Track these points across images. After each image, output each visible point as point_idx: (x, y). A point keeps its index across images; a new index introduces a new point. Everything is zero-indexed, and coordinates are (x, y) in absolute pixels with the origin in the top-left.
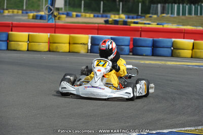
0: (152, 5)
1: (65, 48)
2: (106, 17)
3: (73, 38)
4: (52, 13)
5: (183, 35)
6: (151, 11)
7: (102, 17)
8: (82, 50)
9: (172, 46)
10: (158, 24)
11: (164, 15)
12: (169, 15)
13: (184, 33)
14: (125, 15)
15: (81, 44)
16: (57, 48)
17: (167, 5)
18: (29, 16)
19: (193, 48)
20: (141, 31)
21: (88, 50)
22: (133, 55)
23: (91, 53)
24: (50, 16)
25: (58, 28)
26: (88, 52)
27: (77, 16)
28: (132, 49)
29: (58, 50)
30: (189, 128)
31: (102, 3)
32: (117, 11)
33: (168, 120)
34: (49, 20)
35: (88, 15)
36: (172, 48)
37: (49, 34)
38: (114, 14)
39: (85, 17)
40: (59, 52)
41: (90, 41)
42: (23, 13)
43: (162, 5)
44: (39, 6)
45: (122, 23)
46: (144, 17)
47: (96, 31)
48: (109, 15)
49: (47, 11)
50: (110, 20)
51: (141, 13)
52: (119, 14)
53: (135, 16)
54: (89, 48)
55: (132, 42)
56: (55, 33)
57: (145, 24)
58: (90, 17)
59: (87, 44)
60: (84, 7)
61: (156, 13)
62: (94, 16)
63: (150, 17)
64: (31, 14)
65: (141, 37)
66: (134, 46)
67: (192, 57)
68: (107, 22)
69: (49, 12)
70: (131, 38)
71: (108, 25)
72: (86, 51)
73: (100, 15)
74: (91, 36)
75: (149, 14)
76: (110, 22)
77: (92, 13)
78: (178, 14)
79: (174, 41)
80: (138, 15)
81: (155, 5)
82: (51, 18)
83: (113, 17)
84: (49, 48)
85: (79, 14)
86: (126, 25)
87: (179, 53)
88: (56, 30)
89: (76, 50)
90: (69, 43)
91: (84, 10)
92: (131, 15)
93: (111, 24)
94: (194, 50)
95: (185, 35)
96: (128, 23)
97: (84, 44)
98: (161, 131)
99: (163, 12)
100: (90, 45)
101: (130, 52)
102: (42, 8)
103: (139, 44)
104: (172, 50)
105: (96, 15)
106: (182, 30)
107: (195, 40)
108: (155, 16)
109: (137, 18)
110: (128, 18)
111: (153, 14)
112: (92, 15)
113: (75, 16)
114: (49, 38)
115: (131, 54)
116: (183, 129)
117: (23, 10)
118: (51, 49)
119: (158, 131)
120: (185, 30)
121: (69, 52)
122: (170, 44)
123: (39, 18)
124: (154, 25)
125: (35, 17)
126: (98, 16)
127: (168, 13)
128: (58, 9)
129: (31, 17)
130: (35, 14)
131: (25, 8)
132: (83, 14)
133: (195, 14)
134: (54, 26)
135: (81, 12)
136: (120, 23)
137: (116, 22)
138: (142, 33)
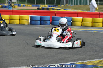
1: (18, 22)
2: (38, 6)
3: (21, 17)
4: (11, 5)
5: (77, 15)
7: (36, 6)
8: (26, 23)
9: (72, 21)
10: (64, 10)
12: (70, 5)
13: (78, 14)
14: (47, 5)
15: (26, 20)
16: (13, 22)
19: (82, 21)
20: (56, 13)
21: (29, 23)
23: (30, 24)
24: (10, 6)
25: (14, 12)
26: (29, 24)
27: (23, 6)
28: (51, 22)
29: (14, 23)
30: (81, 62)
32: (43, 3)
33: (70, 57)
34: (9, 8)
35: (29, 5)
36: (72, 22)
37: (9, 15)
38: (42, 5)
40: (14, 24)
41: (30, 18)
44: (4, 1)
45: (46, 9)
46: (57, 6)
47: (33, 13)
48: (39, 5)
49: (8, 4)
50: (40, 7)
51: (56, 4)
52: (44, 5)
54: (30, 22)
55: (51, 19)
56: (12, 15)
57: (58, 9)
58: (30, 7)
59: (28, 20)
60: (27, 1)
61: (63, 4)
62: (32, 6)
63: (60, 6)
65: (55, 16)
67: (82, 26)
68: (38, 9)
69: (9, 4)
70: (51, 17)
71: (39, 10)
72: (28, 23)
73: (35, 5)
74: (30, 16)
75: (60, 4)
76: (40, 9)
77: (31, 4)
78: (74, 4)
79: (72, 18)
80: (54, 5)
81: (63, 0)
82: (10, 7)
83: (42, 6)
84: (9, 22)
86: (48, 10)
87: (75, 24)
88: (13, 13)
89: (23, 23)
90: (20, 20)
91: (27, 3)
92: (51, 5)
93: (41, 10)
94: (82, 22)
95: (78, 15)
96: (49, 9)
97: (27, 20)
98: (66, 63)
99: (67, 4)
100: (30, 20)
102: (6, 2)
103: (55, 19)
104: (72, 23)
105: (33, 5)
106: (77, 12)
107: (83, 17)
108: (63, 6)
109: (54, 7)
110: (49, 6)
111: (62, 4)
112: (31, 6)
113: (22, 6)
114: (9, 17)
115: (51, 24)
116: (78, 62)
118: (10, 23)
119: (65, 63)
120: (78, 12)
121: (19, 24)
122: (70, 20)
123: (4, 7)
124: (62, 10)
125: (2, 7)
126: (34, 6)
127: (69, 4)
128: (13, 3)
130: (2, 5)
132: (26, 5)
133: (83, 4)
134: (12, 11)
135: (25, 4)
136: (45, 9)
137: (43, 9)
138: (56, 14)
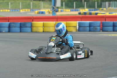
0: (103, 3)
6: (102, 6)
10: (109, 13)
11: (110, 8)
14: (88, 9)
15: (73, 27)
17: (111, 2)
18: (35, 12)
22: (103, 31)
24: (54, 12)
25: (59, 18)
26: (77, 31)
27: (61, 11)
28: (102, 28)
31: (75, 3)
32: (83, 7)
34: (53, 14)
35: (67, 10)
38: (82, 9)
39: (66, 11)
41: (78, 24)
42: (31, 11)
43: (109, 2)
44: (39, 6)
45: (89, 14)
46: (99, 9)
47: (80, 19)
48: (79, 10)
51: (97, 7)
52: (84, 9)
53: (93, 9)
54: (78, 29)
56: (57, 21)
58: (68, 11)
60: (65, 5)
61: (105, 7)
62: (71, 11)
63: (102, 9)
64: (37, 11)
65: (105, 21)
66: (103, 26)
68: (80, 13)
69: (53, 10)
70: (101, 22)
73: (74, 10)
74: (78, 22)
76: (82, 14)
80: (95, 9)
81: (105, 3)
83: (82, 11)
85: (62, 10)
89: (70, 30)
91: (65, 7)
92: (91, 9)
97: (75, 27)
99: (109, 6)
100: (78, 27)
101: (101, 30)
105: (72, 10)
108: (105, 9)
112: (69, 10)
114: (55, 24)
115: (101, 31)
117: (30, 9)
123: (41, 13)
124: (107, 14)
125: (39, 13)
127: (112, 7)
129: (36, 13)
130: (39, 11)
131: (31, 8)
134: (57, 17)
135: (63, 9)
136: (87, 14)
137: (85, 13)
